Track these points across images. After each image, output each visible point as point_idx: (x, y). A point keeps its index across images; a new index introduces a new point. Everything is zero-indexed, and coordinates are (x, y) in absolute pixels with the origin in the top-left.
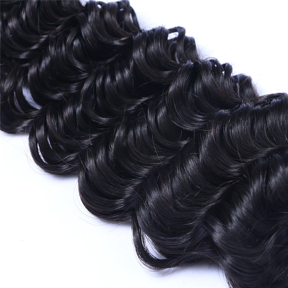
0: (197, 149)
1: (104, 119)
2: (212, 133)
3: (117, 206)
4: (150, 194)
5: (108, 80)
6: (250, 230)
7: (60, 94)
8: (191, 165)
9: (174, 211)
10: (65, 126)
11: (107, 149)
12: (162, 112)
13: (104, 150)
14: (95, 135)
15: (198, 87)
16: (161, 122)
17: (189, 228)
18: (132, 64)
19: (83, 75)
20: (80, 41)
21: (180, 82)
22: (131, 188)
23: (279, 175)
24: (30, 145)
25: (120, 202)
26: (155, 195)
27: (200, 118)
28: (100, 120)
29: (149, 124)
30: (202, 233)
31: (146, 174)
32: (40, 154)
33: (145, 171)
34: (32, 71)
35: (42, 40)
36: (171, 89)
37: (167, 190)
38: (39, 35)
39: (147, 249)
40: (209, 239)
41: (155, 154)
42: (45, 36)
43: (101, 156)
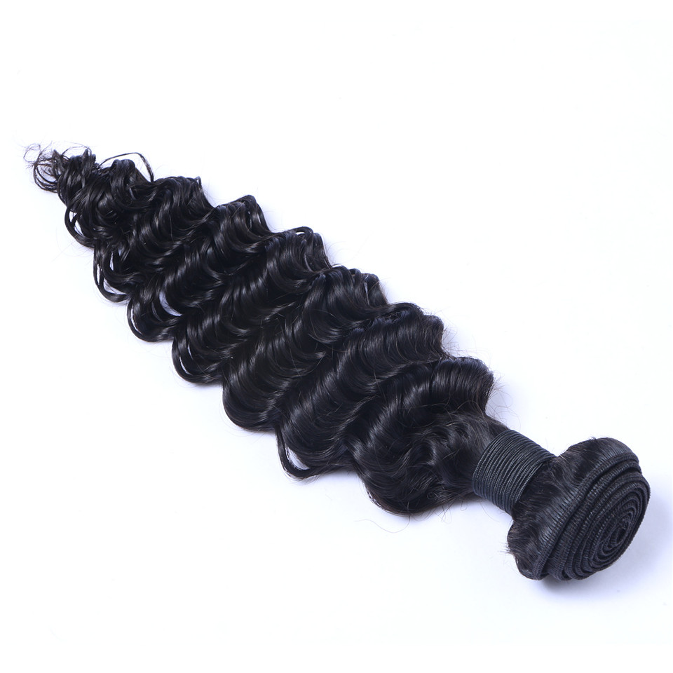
0: (334, 366)
1: (243, 331)
2: (349, 352)
3: (259, 418)
4: (293, 411)
5: (244, 291)
6: (388, 448)
7: (196, 302)
8: (329, 380)
9: (316, 427)
10: (204, 337)
11: (248, 363)
12: (298, 325)
13: (245, 365)
14: (234, 346)
15: (331, 299)
16: (298, 336)
17: (331, 442)
18: (265, 274)
19: (217, 283)
20: (213, 249)
21: (314, 296)
22: (272, 401)
23: (412, 395)
24: (173, 356)
25: (264, 415)
26: (297, 412)
27: (335, 332)
28: (238, 332)
29: (286, 337)
30: (344, 449)
31: (287, 388)
32: (183, 367)
33: (286, 384)
34: (170, 280)
35: (175, 246)
36: (307, 303)
37: (308, 405)
38: (172, 241)
39: (292, 462)
40: (349, 454)
41: (294, 367)
42: (178, 243)
43: (242, 369)
